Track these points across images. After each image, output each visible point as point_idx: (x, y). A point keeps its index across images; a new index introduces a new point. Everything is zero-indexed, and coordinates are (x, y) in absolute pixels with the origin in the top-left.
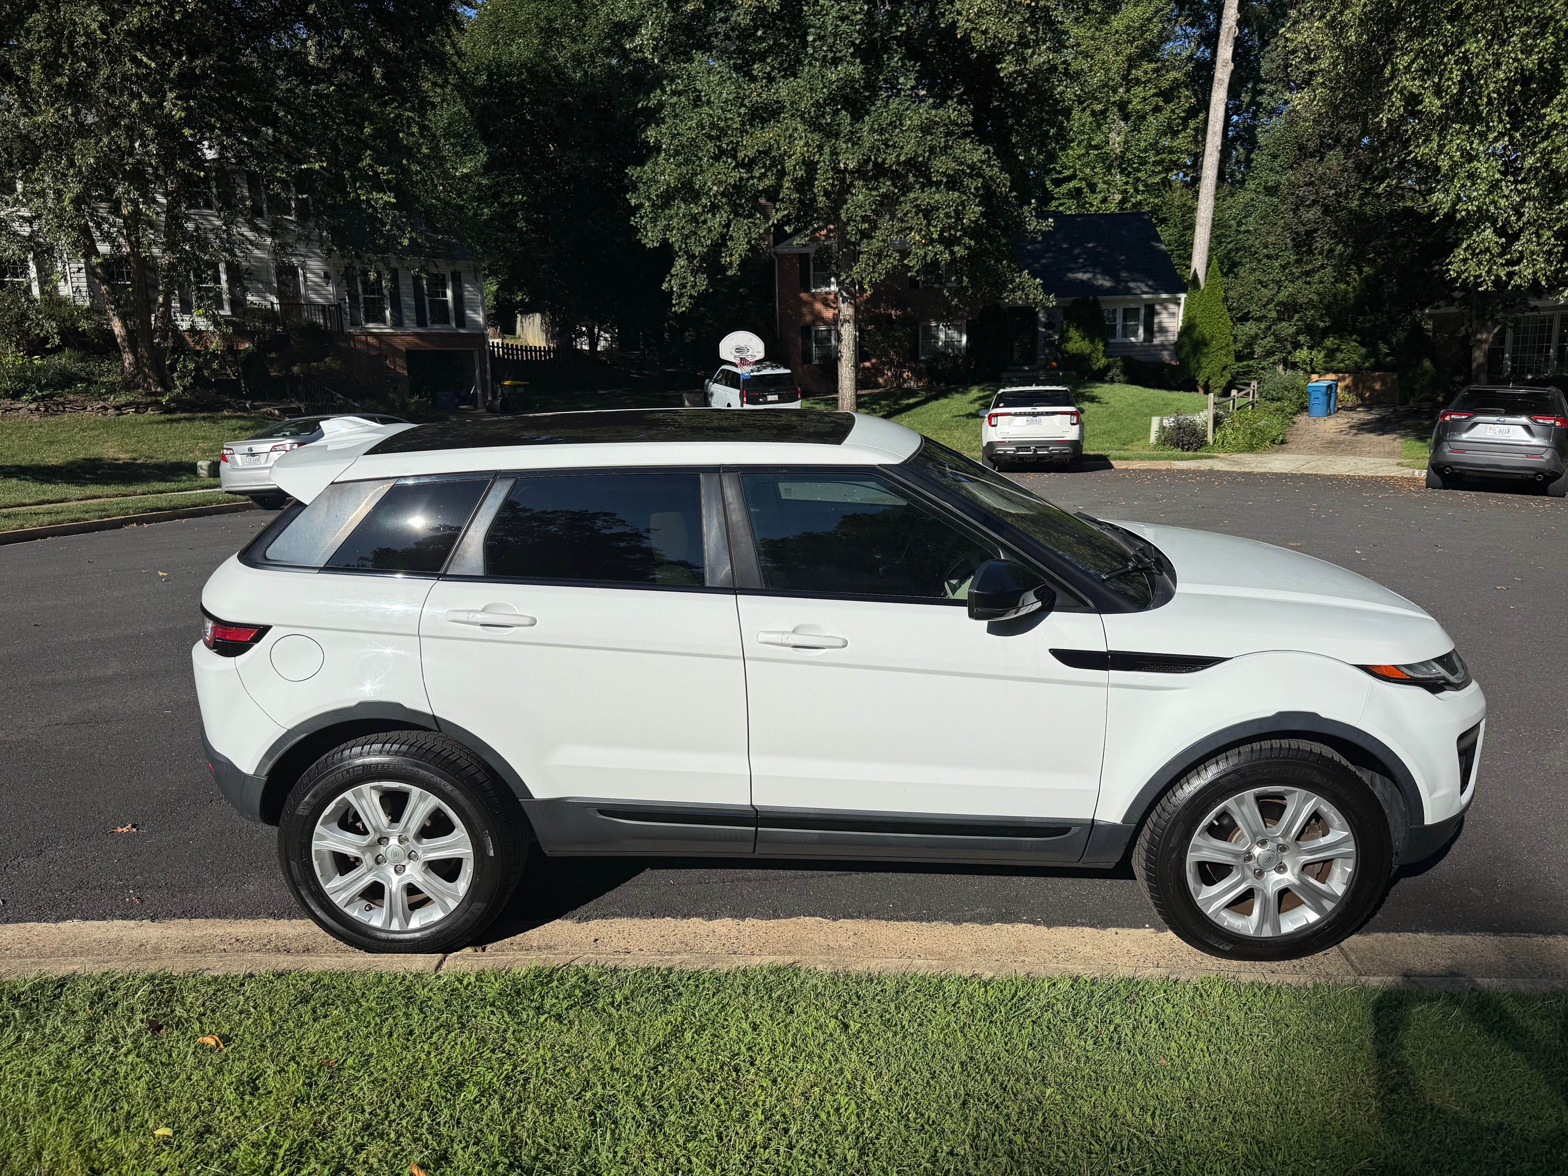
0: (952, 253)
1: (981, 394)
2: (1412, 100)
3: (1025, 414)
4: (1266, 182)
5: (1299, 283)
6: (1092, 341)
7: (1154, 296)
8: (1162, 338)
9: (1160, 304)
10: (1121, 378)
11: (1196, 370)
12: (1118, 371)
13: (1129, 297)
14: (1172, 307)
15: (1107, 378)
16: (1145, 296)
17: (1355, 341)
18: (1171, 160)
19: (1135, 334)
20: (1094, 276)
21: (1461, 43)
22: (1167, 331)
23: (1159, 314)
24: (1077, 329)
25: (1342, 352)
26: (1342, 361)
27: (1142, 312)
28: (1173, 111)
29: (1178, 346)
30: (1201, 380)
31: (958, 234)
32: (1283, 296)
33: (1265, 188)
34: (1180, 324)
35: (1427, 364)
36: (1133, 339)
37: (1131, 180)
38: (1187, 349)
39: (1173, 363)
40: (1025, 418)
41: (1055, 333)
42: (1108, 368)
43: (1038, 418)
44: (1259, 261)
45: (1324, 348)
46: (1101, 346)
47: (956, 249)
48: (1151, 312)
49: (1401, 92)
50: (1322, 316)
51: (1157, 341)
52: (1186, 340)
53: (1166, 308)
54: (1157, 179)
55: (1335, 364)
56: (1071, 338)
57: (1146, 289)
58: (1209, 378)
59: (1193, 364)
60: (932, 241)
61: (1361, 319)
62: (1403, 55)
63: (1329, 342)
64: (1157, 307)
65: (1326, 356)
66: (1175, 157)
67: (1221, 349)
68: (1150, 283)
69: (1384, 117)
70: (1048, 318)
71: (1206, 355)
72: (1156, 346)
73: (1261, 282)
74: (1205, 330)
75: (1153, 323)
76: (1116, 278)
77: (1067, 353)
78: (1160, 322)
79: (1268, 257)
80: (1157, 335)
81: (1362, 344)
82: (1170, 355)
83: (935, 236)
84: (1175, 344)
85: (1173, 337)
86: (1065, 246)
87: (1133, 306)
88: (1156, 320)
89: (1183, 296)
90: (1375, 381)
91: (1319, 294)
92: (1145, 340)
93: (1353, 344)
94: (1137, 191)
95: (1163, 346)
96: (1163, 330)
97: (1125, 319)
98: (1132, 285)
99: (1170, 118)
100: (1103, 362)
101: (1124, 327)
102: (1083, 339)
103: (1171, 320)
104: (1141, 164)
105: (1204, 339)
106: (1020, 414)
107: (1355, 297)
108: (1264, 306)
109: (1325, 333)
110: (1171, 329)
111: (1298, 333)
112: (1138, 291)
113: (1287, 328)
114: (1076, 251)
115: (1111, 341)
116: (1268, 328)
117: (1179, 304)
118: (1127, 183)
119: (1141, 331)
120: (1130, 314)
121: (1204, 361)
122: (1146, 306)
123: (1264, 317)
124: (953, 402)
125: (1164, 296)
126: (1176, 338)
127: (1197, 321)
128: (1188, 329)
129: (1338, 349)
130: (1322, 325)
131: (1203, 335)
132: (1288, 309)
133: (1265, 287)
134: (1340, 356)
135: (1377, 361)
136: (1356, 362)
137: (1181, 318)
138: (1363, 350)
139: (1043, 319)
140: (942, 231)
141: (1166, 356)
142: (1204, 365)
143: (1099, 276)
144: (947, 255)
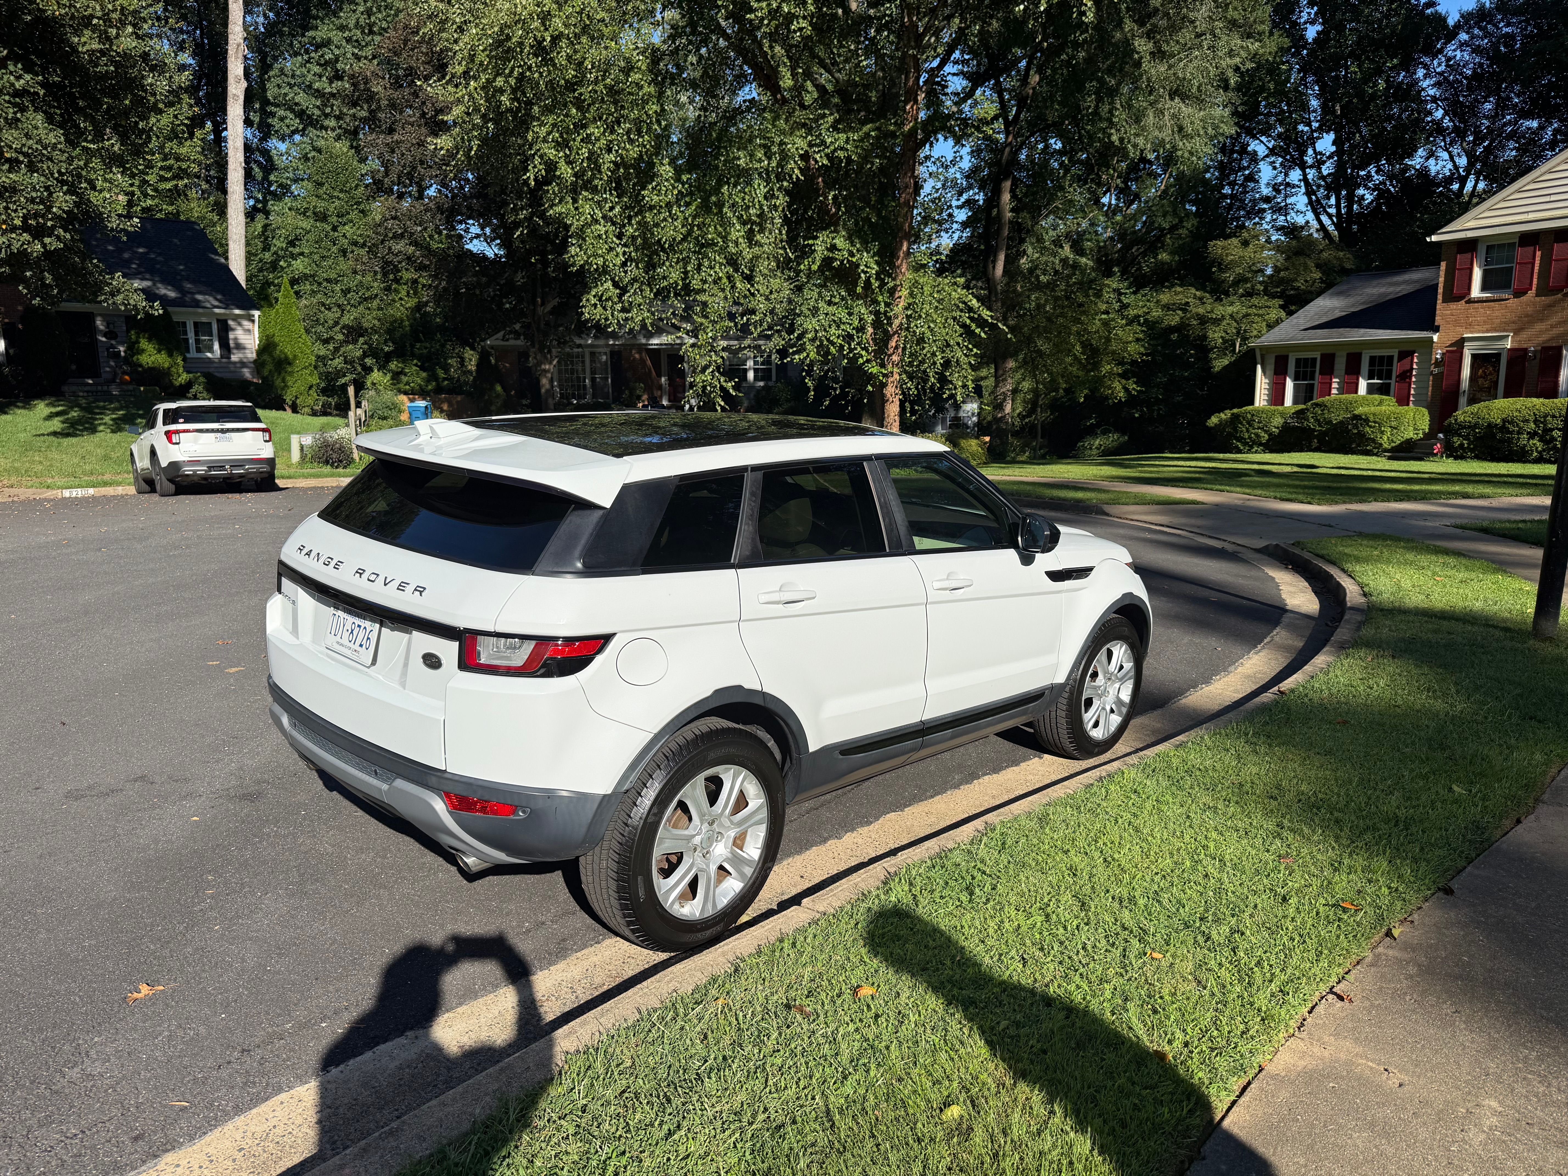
0: (44, 246)
1: (54, 410)
2: (551, 166)
3: (212, 431)
4: (315, 207)
5: (361, 308)
6: (170, 355)
7: (227, 312)
8: (241, 355)
9: (234, 320)
10: (205, 394)
11: (283, 389)
12: (201, 388)
13: (200, 310)
14: (246, 324)
15: (190, 395)
16: (217, 311)
17: (416, 365)
18: (180, 168)
19: (210, 349)
20: (154, 284)
21: (585, 127)
22: (244, 348)
23: (233, 330)
24: (150, 340)
25: (405, 375)
26: (408, 383)
27: (215, 327)
28: (176, 117)
29: (258, 364)
30: (288, 399)
31: (49, 224)
32: (348, 319)
33: (314, 213)
34: (257, 342)
35: (499, 388)
36: (209, 355)
37: (137, 183)
38: (269, 367)
39: (255, 380)
40: (212, 435)
41: (122, 343)
42: (189, 385)
43: (227, 435)
44: (320, 284)
45: (389, 371)
46: (179, 360)
47: (47, 240)
48: (224, 329)
49: (541, 157)
50: (386, 341)
51: (235, 358)
52: (265, 357)
53: (240, 324)
54: (169, 185)
55: (401, 386)
56: (143, 351)
57: (216, 303)
58: (297, 398)
59: (278, 382)
60: (14, 229)
61: (418, 345)
62: (540, 126)
63: (393, 365)
64: (231, 323)
65: (392, 379)
66: (184, 166)
67: (306, 368)
68: (219, 297)
69: (530, 175)
70: (108, 326)
71: (291, 374)
72: (235, 363)
73: (323, 305)
74: (286, 348)
75: (227, 339)
76: (177, 287)
77: (141, 366)
78: (236, 339)
79: (328, 281)
80: (235, 351)
81: (422, 368)
82: (252, 373)
83: (18, 222)
84: (255, 362)
85: (252, 355)
86: (110, 248)
87: (204, 320)
88: (231, 336)
89: (256, 313)
90: (443, 402)
91: (379, 320)
92: (222, 356)
93: (415, 368)
94: (146, 195)
95: (243, 364)
96: (239, 347)
97: (196, 334)
98: (200, 297)
99: (172, 123)
100: (184, 377)
101: (197, 341)
102: (159, 351)
103: (248, 337)
104: (147, 167)
105: (287, 358)
106: (207, 431)
107: (411, 326)
108: (331, 328)
109: (388, 357)
110: (249, 346)
111: (365, 355)
112: (209, 305)
113: (355, 351)
114: (126, 255)
115: (188, 355)
116: (337, 349)
117: (253, 321)
118: (132, 185)
119: (216, 346)
120: (201, 328)
121: (290, 381)
122: (218, 321)
123: (332, 338)
124: (19, 419)
125: (237, 312)
126: (254, 355)
127: (277, 339)
128: (267, 347)
129: (402, 373)
130: (387, 349)
131: (285, 354)
132: (354, 332)
133: (329, 309)
134: (405, 379)
135: (438, 385)
136: (420, 385)
137: (257, 335)
138: (424, 374)
139: (102, 327)
140: (25, 218)
141: (247, 373)
142: (290, 383)
143: (159, 285)
144: (38, 247)
